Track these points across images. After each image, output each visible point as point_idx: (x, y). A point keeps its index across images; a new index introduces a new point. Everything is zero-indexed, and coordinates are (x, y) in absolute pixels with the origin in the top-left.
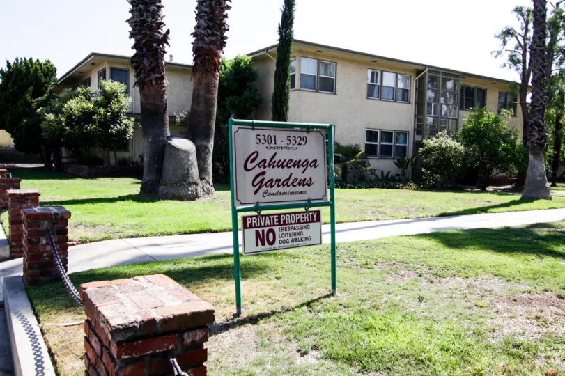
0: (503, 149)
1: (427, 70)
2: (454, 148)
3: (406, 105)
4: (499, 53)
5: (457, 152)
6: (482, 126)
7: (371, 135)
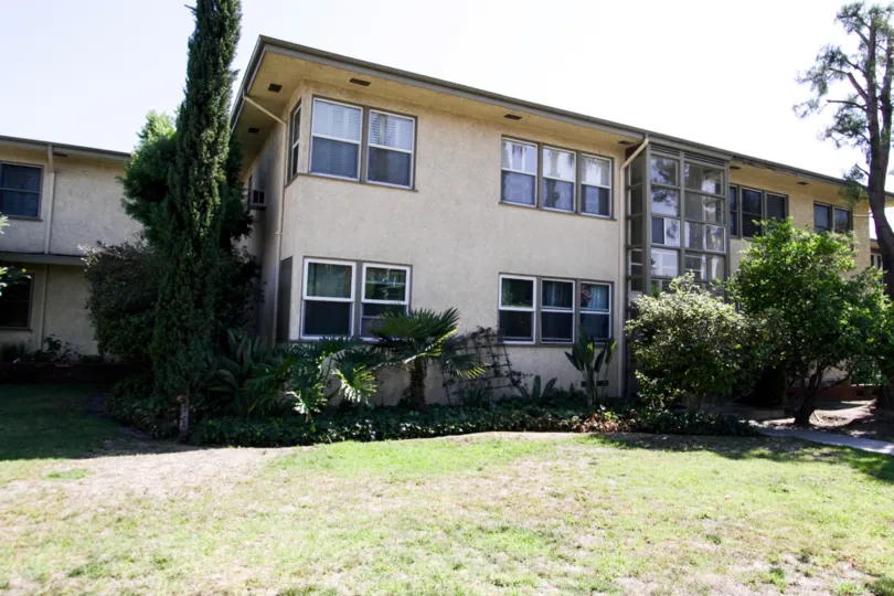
0: (852, 322)
1: (647, 141)
2: (715, 316)
3: (603, 222)
4: (813, 105)
5: (725, 329)
6: (789, 260)
7: (517, 290)
